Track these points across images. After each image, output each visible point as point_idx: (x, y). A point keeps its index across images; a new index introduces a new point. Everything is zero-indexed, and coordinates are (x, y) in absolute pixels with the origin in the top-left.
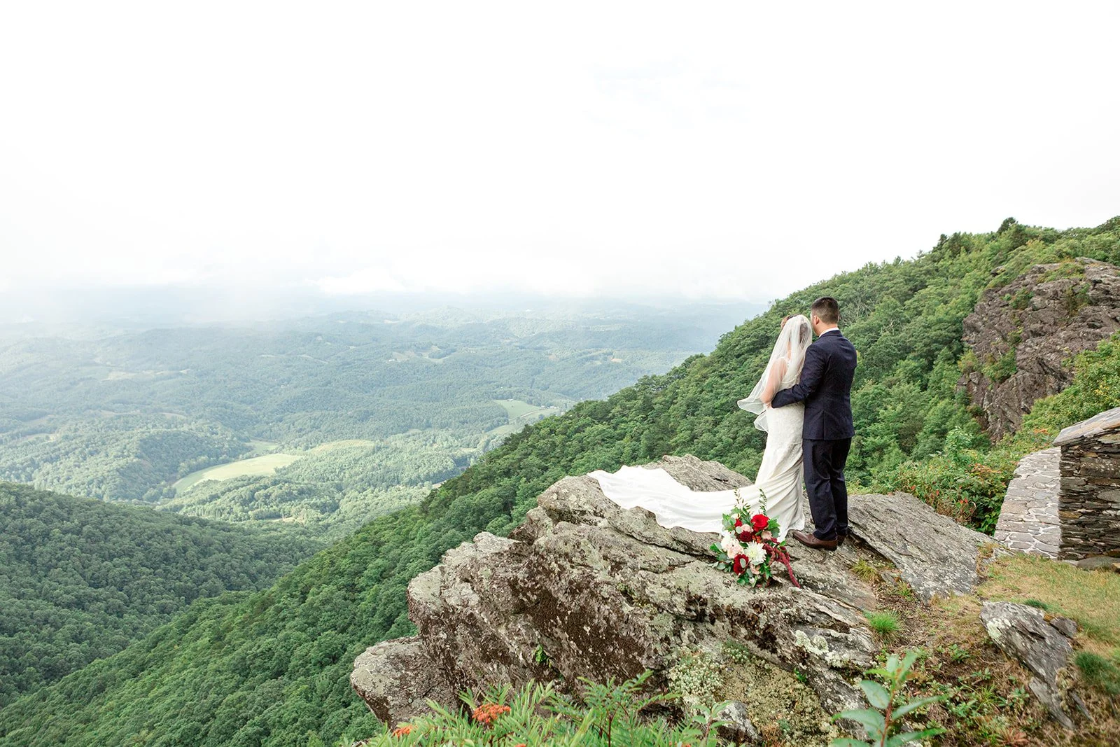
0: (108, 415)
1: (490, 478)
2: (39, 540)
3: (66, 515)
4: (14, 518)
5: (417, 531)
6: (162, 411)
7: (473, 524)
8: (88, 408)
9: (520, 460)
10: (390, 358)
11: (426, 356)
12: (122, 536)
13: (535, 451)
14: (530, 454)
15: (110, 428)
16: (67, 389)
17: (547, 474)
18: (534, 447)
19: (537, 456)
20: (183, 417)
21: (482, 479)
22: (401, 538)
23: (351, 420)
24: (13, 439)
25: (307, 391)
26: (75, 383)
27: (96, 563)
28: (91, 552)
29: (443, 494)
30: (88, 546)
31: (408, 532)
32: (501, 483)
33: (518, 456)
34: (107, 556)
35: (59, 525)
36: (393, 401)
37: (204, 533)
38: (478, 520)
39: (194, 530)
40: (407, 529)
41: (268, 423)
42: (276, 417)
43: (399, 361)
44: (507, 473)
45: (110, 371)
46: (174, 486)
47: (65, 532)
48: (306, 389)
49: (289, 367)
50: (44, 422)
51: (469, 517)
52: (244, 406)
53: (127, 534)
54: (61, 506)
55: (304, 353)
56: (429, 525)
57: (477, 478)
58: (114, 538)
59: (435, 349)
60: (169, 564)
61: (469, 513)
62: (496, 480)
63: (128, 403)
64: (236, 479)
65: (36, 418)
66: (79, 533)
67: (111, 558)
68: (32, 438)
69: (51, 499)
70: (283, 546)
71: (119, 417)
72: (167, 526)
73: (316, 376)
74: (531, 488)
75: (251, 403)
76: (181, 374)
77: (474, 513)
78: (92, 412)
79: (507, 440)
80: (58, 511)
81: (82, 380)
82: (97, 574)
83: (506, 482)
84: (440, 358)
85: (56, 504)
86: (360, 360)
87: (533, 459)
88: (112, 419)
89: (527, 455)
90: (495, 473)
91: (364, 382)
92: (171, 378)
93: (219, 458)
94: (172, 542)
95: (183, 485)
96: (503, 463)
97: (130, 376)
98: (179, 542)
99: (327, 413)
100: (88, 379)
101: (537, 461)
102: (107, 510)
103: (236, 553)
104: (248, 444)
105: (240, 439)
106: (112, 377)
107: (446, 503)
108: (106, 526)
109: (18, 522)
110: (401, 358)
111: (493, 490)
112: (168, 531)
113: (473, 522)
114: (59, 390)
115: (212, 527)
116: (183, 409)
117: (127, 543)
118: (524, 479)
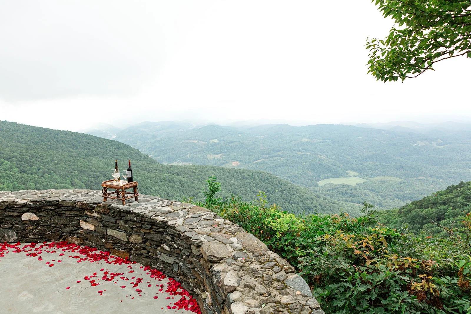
0: (300, 153)
1: (434, 204)
2: (271, 192)
3: (280, 186)
4: (265, 184)
5: (393, 220)
6: (318, 154)
7: (419, 223)
8: (294, 150)
9: (453, 198)
10: (416, 143)
11: (434, 144)
12: (296, 197)
13: (463, 195)
14: (459, 196)
15: (300, 158)
16: (288, 143)
17: (466, 208)
18: (463, 193)
19: (463, 198)
20: (325, 158)
21: (431, 203)
22: (386, 221)
23: (392, 168)
24: (271, 158)
25: (375, 154)
26: (291, 141)
27: (287, 204)
28: (286, 200)
29: (410, 207)
30: (285, 198)
31: (390, 219)
32: (440, 208)
33: (452, 196)
34: (290, 203)
35: (278, 188)
36: (414, 163)
37: (324, 202)
38: (422, 222)
39: (321, 200)
40: (390, 218)
41: (356, 165)
42: (360, 162)
43: (420, 145)
44: (444, 204)
45: (303, 138)
46: (318, 183)
47: (279, 192)
48: (374, 153)
49: (369, 143)
50: (280, 153)
51: (418, 220)
52: (348, 157)
53: (298, 196)
54: (279, 183)
55: (376, 138)
56: (399, 219)
57: (427, 202)
58: (294, 197)
59: (440, 141)
60: (310, 211)
61: (418, 218)
62: (438, 205)
63: (307, 150)
64: (340, 184)
65: (278, 152)
66: (283, 193)
67: (292, 203)
68: (276, 158)
69: (276, 179)
70: (353, 214)
71: (303, 155)
72: (311, 197)
73: (380, 148)
74: (454, 213)
75: (351, 156)
76: (326, 142)
77: (420, 218)
78: (295, 152)
79: (449, 187)
80: (278, 184)
81: (294, 140)
82: (286, 208)
83: (443, 207)
84: (441, 146)
85: (277, 181)
86: (401, 143)
87: (461, 199)
88: (301, 155)
89: (457, 196)
90: (438, 202)
91: (401, 153)
92: (323, 143)
93: (336, 175)
94: (312, 203)
95: (321, 183)
96: (443, 198)
97: (309, 140)
98: (315, 204)
99: (382, 164)
100: (295, 140)
101: (462, 200)
102: (293, 186)
103: (334, 212)
104: (347, 172)
105: (345, 169)
106: (304, 140)
107: (410, 211)
108: (291, 192)
109: (266, 185)
110: (420, 144)
111: (434, 210)
112: (311, 199)
113: (419, 222)
114: (286, 143)
115: (328, 200)
116: (325, 155)
117: (297, 200)
118: (451, 208)
